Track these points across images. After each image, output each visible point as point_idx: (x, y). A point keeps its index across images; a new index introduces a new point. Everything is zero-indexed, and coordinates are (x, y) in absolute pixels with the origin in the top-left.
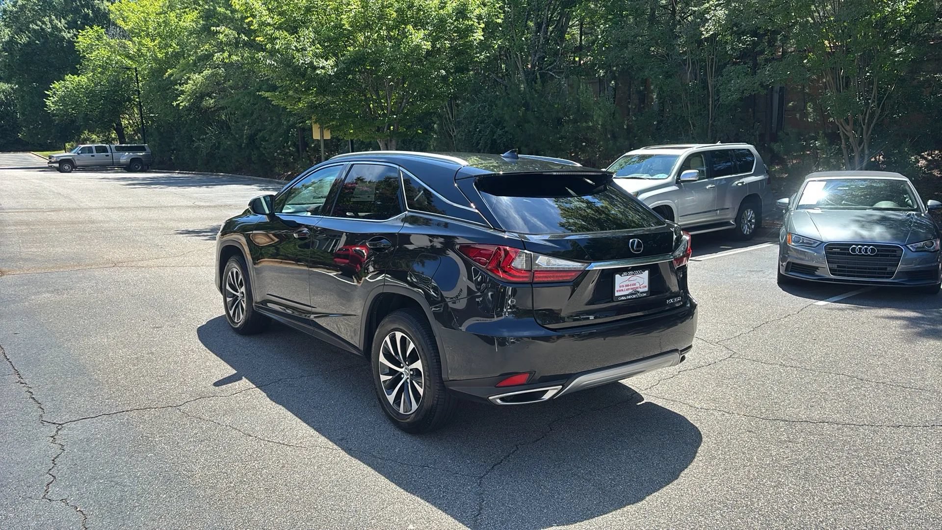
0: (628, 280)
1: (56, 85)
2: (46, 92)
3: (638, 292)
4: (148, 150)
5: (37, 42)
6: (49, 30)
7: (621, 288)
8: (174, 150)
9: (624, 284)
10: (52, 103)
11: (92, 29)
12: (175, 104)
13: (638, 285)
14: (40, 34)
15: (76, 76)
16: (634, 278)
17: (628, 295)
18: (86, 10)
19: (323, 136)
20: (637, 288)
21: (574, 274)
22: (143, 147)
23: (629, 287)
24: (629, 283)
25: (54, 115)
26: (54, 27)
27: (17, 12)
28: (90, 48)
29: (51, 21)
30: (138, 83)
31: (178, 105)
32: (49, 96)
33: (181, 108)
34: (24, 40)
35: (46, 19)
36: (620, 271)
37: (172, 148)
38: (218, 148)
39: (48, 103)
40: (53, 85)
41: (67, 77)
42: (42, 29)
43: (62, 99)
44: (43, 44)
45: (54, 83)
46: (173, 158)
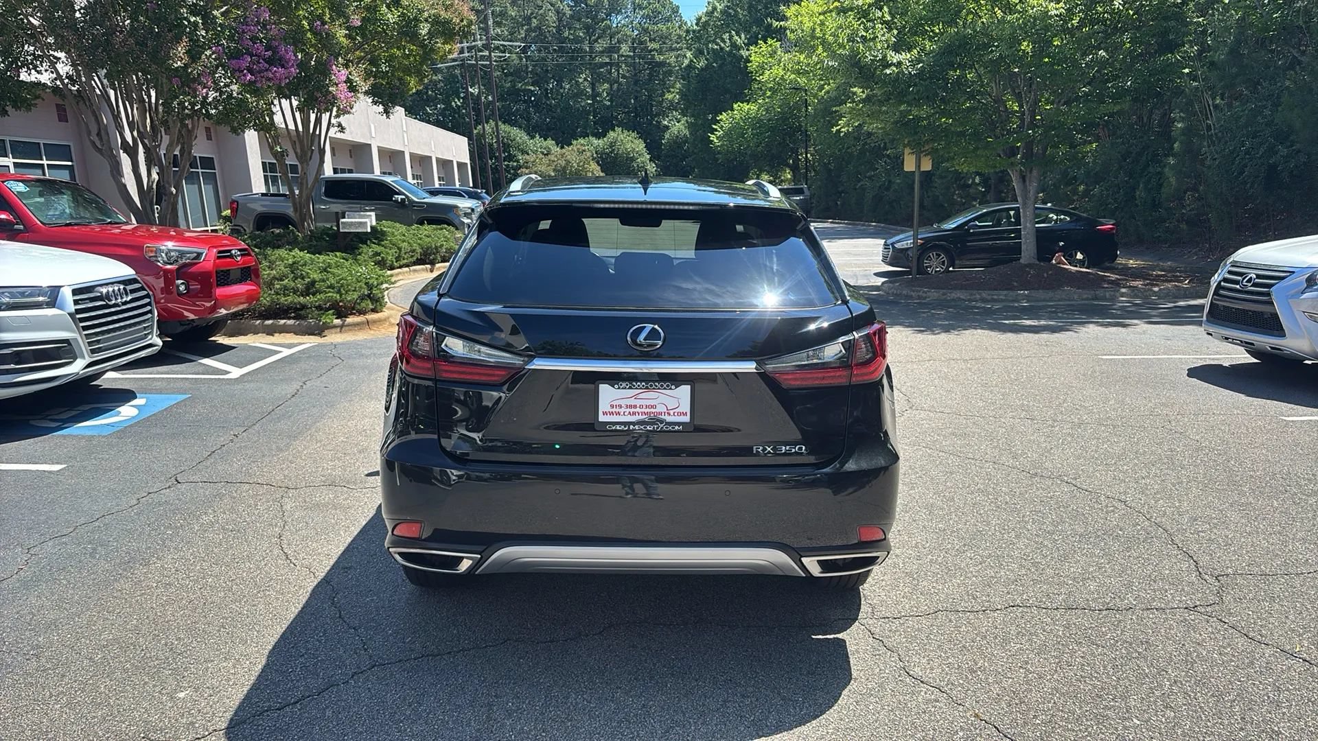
0: (635, 397)
1: (723, 116)
2: (714, 127)
3: (662, 421)
4: (807, 192)
5: (715, 65)
6: (727, 49)
7: (614, 410)
8: (842, 192)
9: (623, 403)
10: (717, 138)
11: (766, 43)
12: (834, 130)
13: (661, 409)
14: (718, 54)
15: (745, 104)
16: (651, 394)
17: (634, 424)
18: (769, 20)
19: (919, 166)
20: (661, 413)
21: (503, 373)
22: (802, 189)
23: (638, 410)
24: (638, 403)
25: (719, 153)
26: (734, 45)
27: (699, 31)
28: (762, 67)
29: (731, 37)
30: (806, 107)
31: (839, 131)
32: (716, 130)
33: (842, 134)
34: (702, 63)
35: (726, 36)
36: (614, 379)
37: (840, 189)
38: (888, 189)
39: (713, 138)
40: (721, 117)
41: (735, 106)
42: (722, 49)
43: (728, 134)
44: (720, 67)
45: (721, 114)
46: (839, 203)
